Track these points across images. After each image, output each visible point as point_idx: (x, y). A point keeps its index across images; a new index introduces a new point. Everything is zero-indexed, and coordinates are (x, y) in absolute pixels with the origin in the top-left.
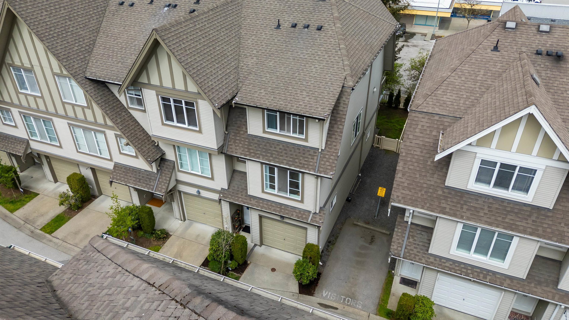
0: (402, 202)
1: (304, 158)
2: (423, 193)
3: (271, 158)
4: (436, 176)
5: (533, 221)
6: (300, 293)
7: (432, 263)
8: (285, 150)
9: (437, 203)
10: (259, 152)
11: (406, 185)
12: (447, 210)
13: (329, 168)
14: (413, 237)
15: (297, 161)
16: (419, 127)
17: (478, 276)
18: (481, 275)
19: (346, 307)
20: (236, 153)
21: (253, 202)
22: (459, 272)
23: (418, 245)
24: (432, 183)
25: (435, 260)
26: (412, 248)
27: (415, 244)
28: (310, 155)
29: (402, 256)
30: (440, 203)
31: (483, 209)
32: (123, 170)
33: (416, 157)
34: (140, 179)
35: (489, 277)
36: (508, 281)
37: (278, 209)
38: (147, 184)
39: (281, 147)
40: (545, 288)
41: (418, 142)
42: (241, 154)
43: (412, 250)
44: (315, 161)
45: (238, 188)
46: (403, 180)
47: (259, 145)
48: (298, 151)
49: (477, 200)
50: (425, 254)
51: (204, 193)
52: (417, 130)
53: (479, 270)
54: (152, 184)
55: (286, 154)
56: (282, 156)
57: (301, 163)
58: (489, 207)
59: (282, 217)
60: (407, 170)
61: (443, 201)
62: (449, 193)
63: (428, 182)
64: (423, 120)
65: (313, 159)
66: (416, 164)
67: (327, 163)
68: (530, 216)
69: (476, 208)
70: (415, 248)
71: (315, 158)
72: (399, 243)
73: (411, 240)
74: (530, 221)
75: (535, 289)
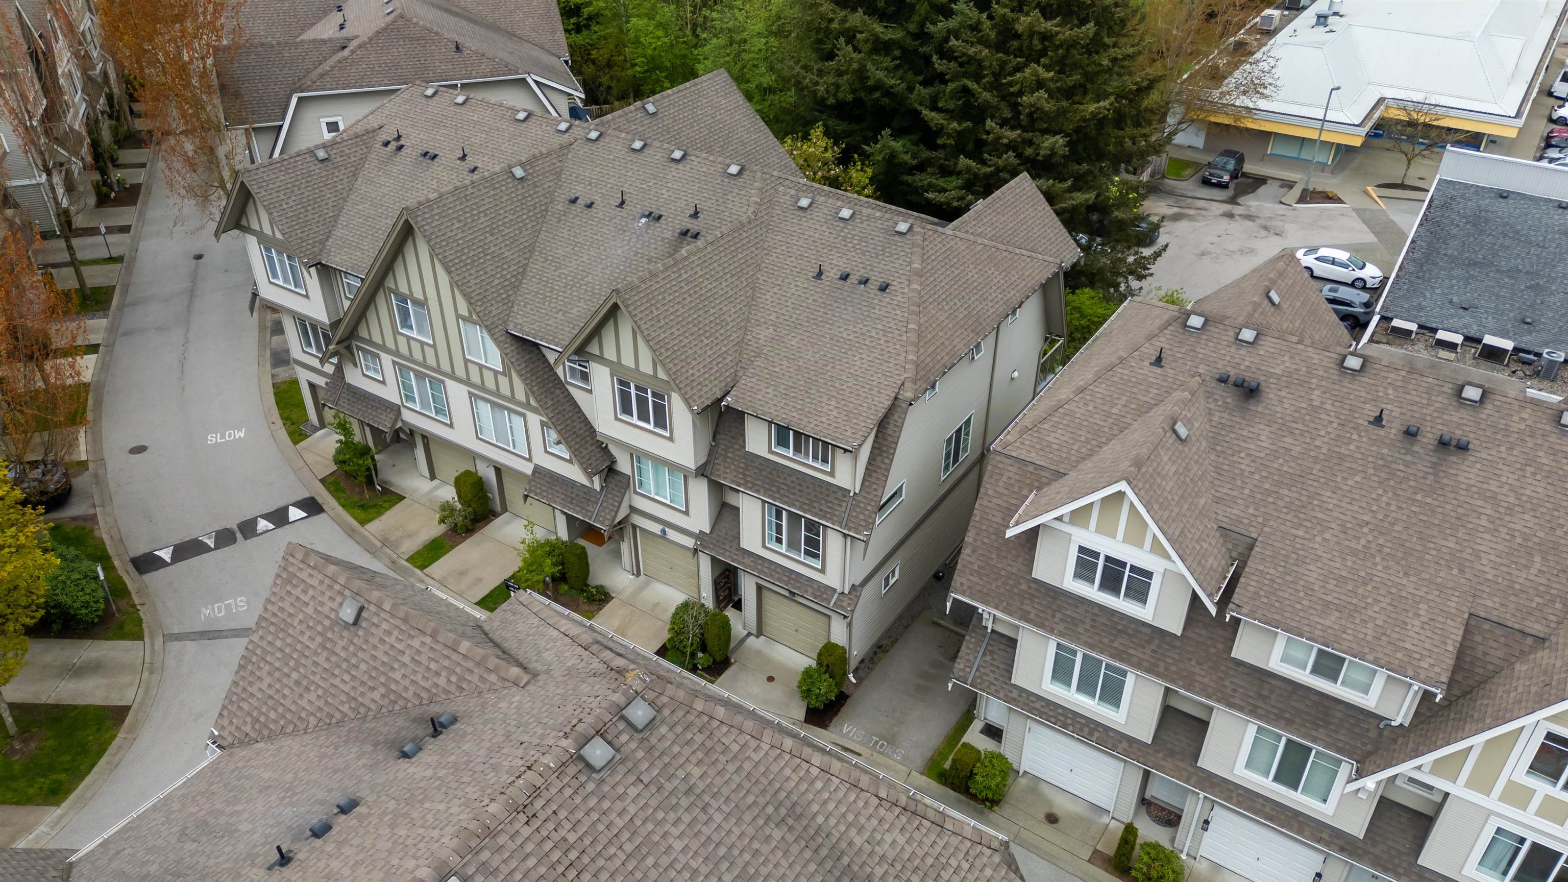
0: (968, 593)
1: (827, 501)
2: (999, 584)
3: (777, 495)
4: (1020, 560)
5: (1153, 651)
6: (806, 721)
7: (1014, 699)
8: (800, 485)
9: (1018, 604)
10: (759, 483)
11: (976, 567)
12: (1032, 616)
13: (863, 523)
14: (992, 653)
15: (815, 505)
16: (1004, 479)
17: (1081, 730)
18: (1086, 730)
19: (875, 754)
20: (725, 478)
21: (747, 561)
22: (1053, 720)
23: (998, 667)
24: (1015, 570)
25: (1020, 696)
26: (987, 671)
27: (993, 665)
28: (836, 498)
29: (969, 682)
30: (1022, 603)
31: (1083, 622)
32: (547, 478)
33: (995, 525)
34: (572, 499)
35: (1096, 734)
36: (1125, 745)
37: (786, 579)
38: (583, 508)
39: (794, 479)
40: (1180, 764)
41: (999, 502)
42: (732, 482)
43: (987, 675)
44: (843, 509)
45: (726, 534)
46: (973, 560)
47: (761, 471)
48: (818, 489)
49: (1077, 607)
50: (1005, 683)
51: (672, 535)
52: (1000, 484)
53: (1083, 721)
54: (590, 508)
55: (800, 491)
56: (794, 494)
57: (821, 510)
58: (1093, 620)
59: (793, 594)
60: (979, 543)
61: (1027, 602)
62: (1037, 590)
63: (1009, 569)
64: (1010, 468)
65: (841, 506)
66: (993, 537)
67: (861, 517)
68: (1149, 642)
69: (1073, 618)
70: (992, 671)
71: (844, 504)
72: (968, 660)
73: (988, 658)
74: (1148, 651)
75: (1162, 763)
